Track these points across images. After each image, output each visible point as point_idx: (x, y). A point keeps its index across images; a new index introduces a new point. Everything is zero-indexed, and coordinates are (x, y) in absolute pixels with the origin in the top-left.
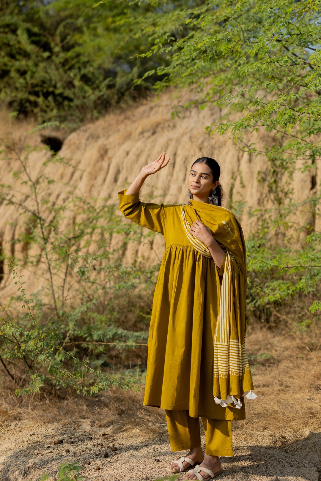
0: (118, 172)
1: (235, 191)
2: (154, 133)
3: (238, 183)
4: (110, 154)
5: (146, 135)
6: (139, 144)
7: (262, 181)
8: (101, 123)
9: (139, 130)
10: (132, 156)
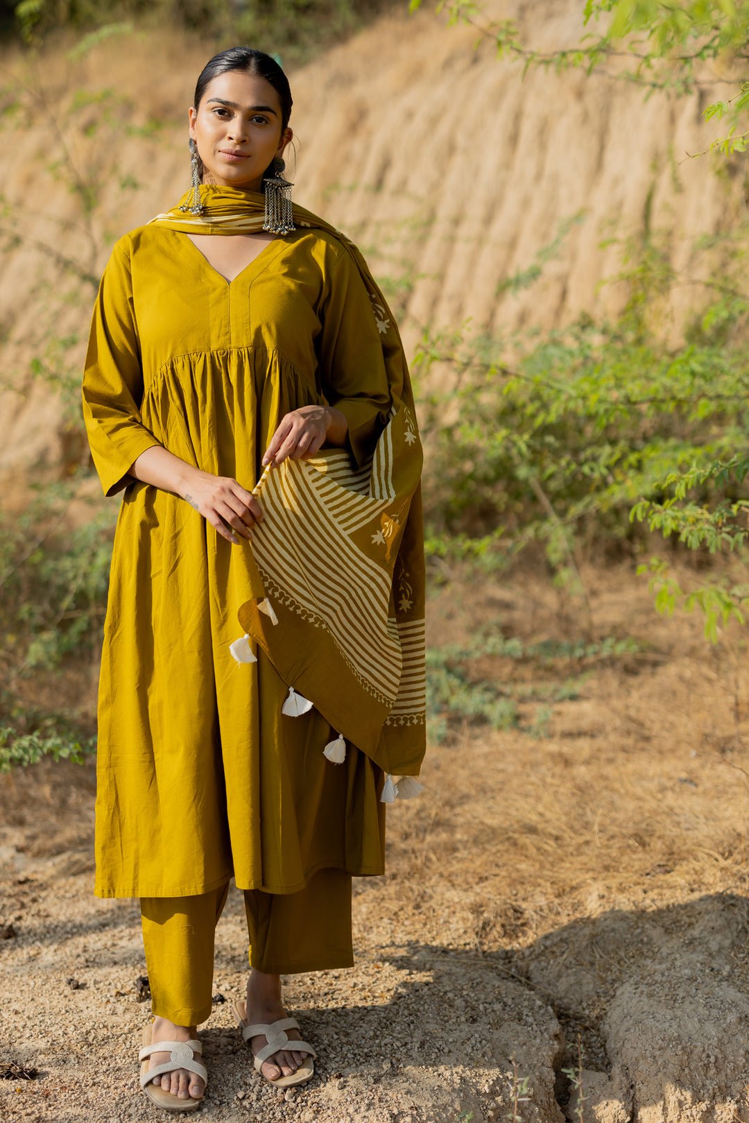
0: (386, 165)
1: (657, 203)
2: (476, 60)
3: (665, 182)
4: (372, 120)
5: (460, 65)
6: (440, 92)
7: (726, 173)
8: (363, 42)
9: (443, 54)
10: (419, 123)
